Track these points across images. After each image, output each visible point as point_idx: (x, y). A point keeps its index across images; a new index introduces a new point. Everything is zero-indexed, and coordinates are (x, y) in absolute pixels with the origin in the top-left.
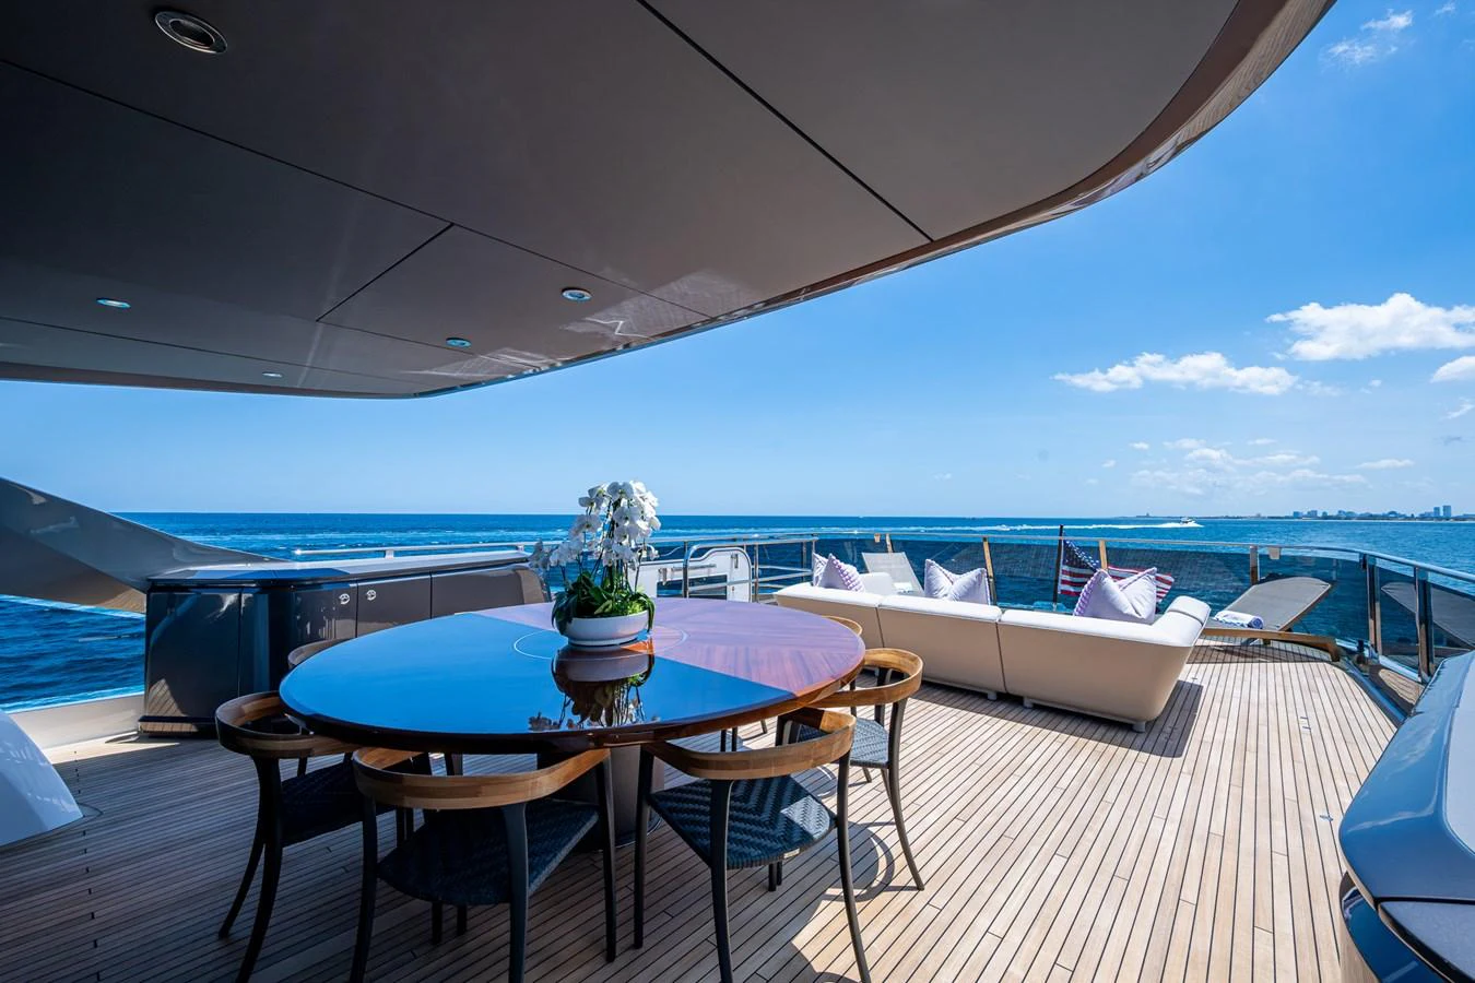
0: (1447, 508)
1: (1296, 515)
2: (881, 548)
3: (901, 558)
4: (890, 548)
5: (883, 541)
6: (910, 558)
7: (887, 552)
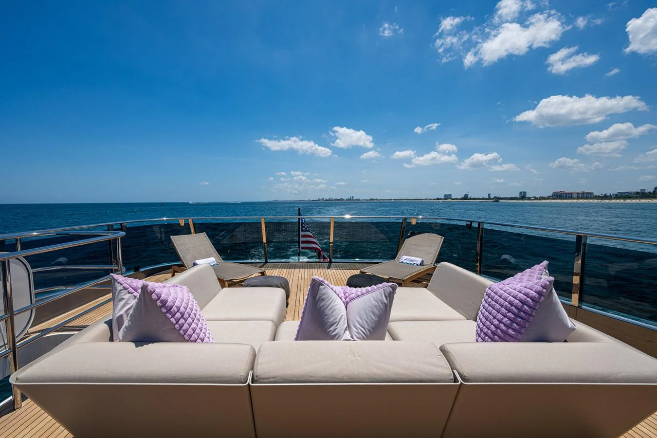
2: (185, 230)
3: (203, 237)
4: (193, 230)
5: (187, 225)
6: (211, 237)
7: (191, 234)
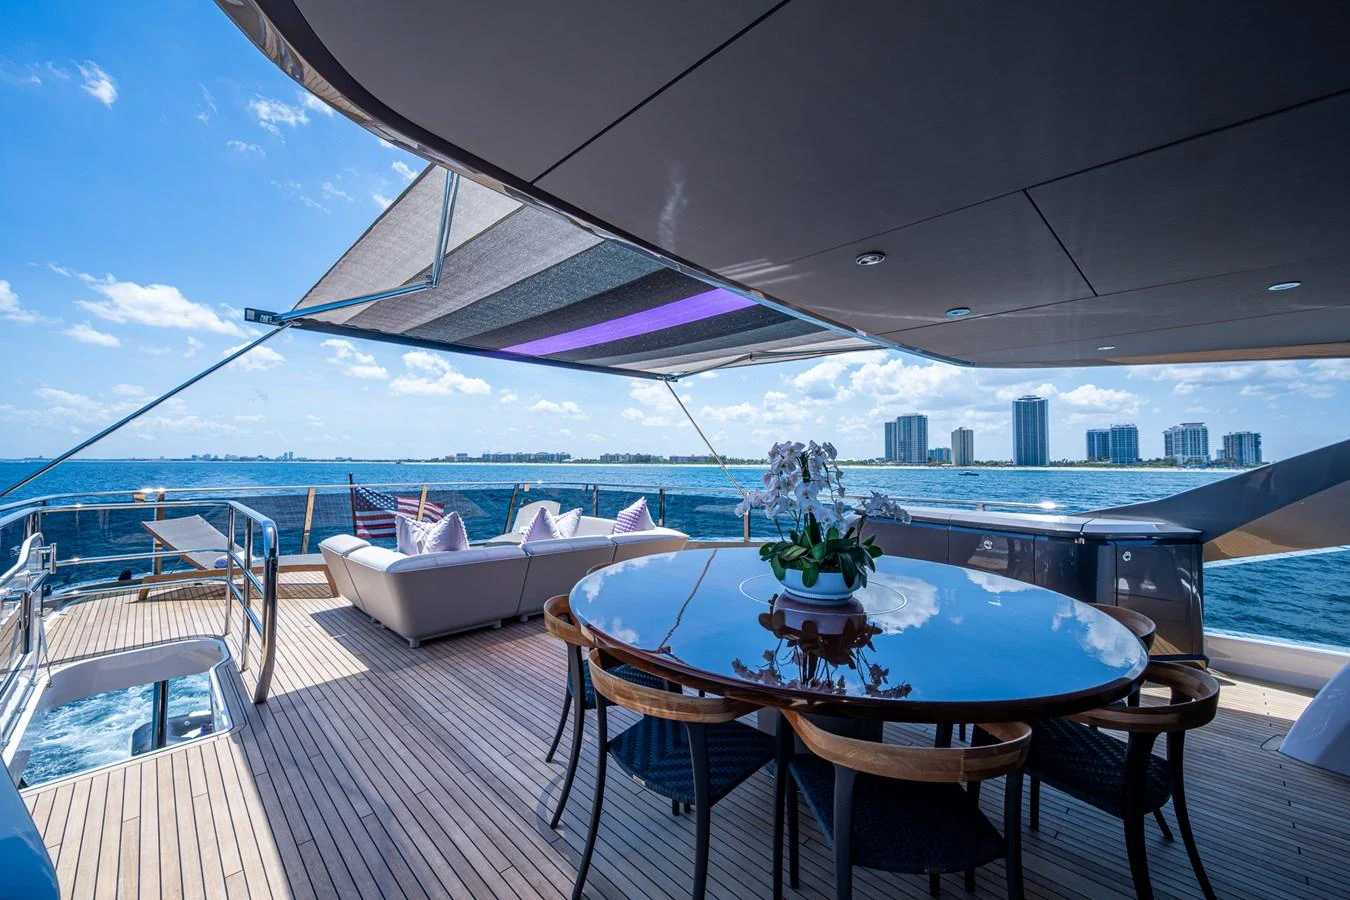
0: (291, 454)
1: (194, 458)
